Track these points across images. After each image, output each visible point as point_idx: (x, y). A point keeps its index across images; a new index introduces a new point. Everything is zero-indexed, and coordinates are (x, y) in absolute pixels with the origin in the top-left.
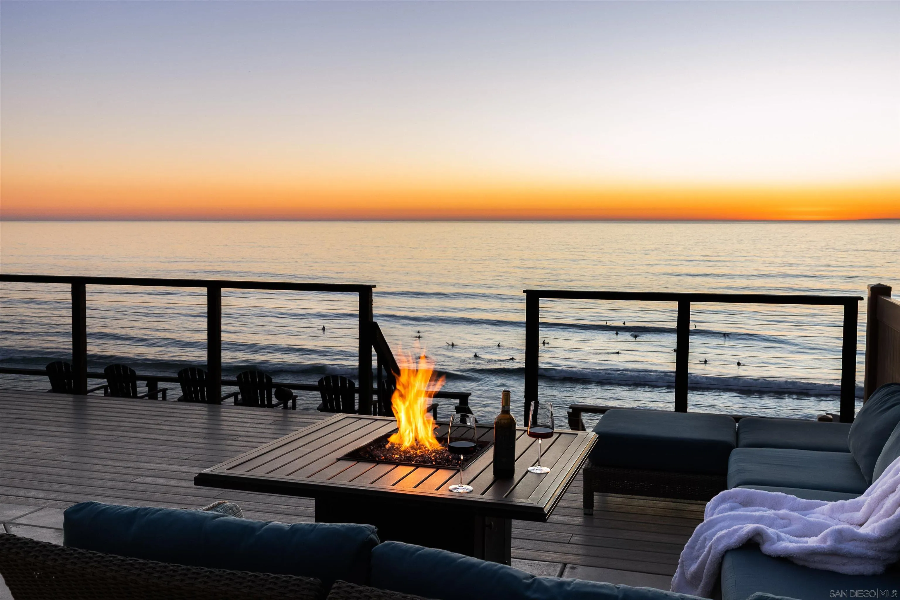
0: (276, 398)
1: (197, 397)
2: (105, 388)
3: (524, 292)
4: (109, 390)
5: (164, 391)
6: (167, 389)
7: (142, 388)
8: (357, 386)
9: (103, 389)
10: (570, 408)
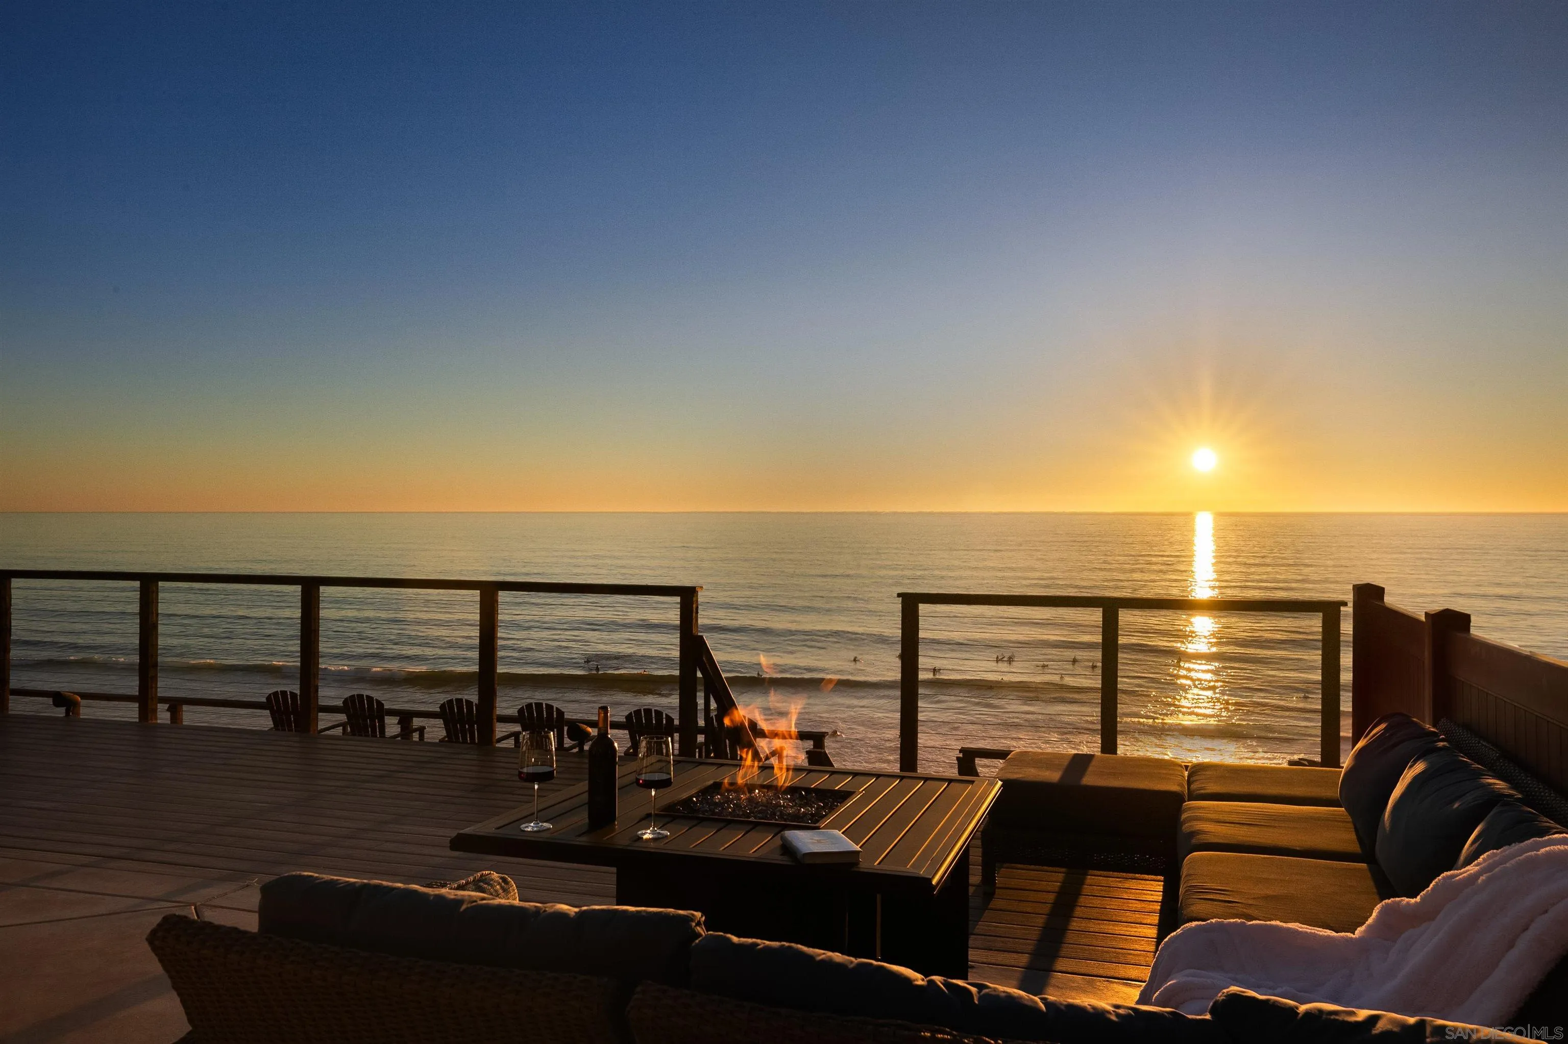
0: (569, 737)
1: (465, 738)
2: (343, 725)
3: (899, 595)
4: (349, 728)
5: (421, 730)
6: (424, 728)
7: (392, 726)
8: (676, 722)
9: (341, 728)
10: (961, 751)
